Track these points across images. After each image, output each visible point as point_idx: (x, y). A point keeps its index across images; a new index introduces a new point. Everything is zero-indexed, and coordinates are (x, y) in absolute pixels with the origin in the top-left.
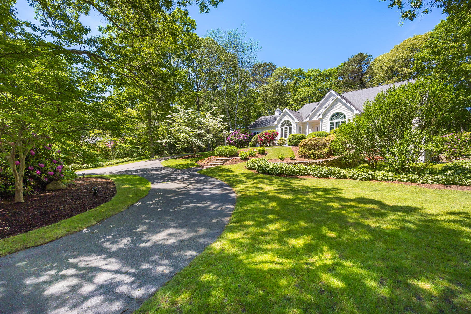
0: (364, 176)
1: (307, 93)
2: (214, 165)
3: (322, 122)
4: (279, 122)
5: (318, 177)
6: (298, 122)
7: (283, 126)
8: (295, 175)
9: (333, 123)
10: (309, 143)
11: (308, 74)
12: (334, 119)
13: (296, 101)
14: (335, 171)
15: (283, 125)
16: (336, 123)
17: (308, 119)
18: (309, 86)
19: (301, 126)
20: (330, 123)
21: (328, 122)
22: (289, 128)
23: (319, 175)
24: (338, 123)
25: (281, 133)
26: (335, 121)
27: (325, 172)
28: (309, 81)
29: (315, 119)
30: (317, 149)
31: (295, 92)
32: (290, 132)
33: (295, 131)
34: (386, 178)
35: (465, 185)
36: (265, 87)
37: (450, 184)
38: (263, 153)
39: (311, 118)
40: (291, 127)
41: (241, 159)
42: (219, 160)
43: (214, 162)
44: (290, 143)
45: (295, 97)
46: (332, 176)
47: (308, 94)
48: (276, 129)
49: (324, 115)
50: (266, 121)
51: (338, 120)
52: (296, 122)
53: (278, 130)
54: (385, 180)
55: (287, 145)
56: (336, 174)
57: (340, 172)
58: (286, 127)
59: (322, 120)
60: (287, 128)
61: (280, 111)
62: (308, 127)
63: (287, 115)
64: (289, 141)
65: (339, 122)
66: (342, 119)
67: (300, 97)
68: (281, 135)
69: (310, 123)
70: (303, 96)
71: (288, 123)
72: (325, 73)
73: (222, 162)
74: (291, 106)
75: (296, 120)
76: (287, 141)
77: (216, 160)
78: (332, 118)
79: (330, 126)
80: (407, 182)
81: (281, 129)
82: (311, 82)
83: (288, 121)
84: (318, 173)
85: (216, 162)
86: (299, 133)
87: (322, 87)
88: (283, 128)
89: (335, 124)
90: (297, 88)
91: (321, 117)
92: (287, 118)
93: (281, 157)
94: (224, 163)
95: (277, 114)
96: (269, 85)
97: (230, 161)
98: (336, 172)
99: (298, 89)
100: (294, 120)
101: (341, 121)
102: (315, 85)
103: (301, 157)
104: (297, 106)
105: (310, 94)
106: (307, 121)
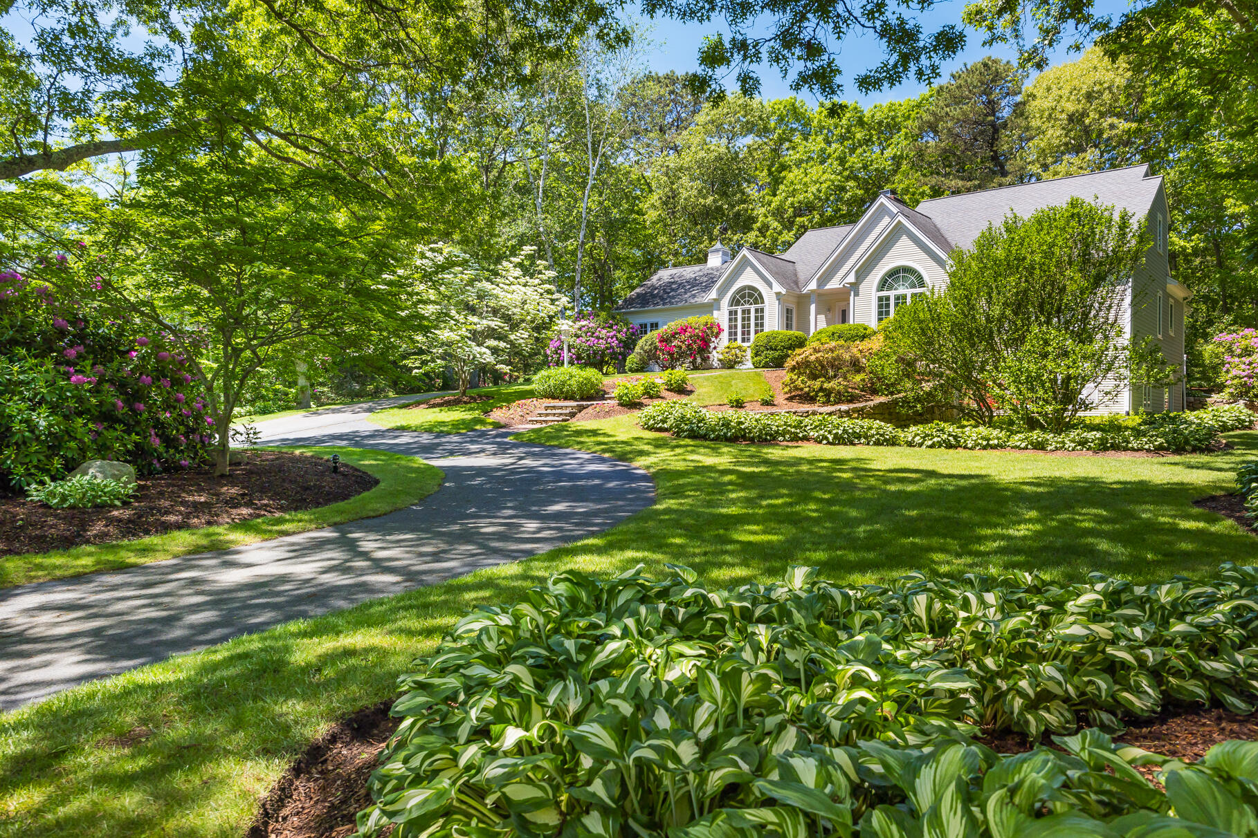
0: (936, 439)
1: (813, 189)
2: (541, 422)
3: (857, 294)
4: (722, 292)
5: (829, 443)
6: (784, 291)
7: (738, 303)
8: (774, 439)
9: (888, 298)
10: (813, 358)
11: (820, 121)
12: (890, 288)
13: (778, 213)
14: (870, 428)
15: (735, 301)
16: (897, 298)
17: (813, 286)
18: (822, 163)
19: (793, 306)
20: (880, 299)
21: (874, 295)
22: (757, 311)
23: (831, 438)
24: (900, 299)
25: (730, 327)
26: (892, 294)
27: (845, 431)
28: (823, 145)
29: (834, 284)
30: (835, 376)
31: (776, 182)
32: (760, 325)
33: (773, 323)
34: (985, 443)
35: (1133, 449)
36: (672, 160)
37: (1106, 449)
38: (681, 389)
39: (823, 280)
40: (762, 310)
41: (621, 405)
42: (554, 407)
43: (540, 415)
44: (758, 358)
45: (776, 201)
46: (863, 440)
47: (819, 191)
48: (715, 312)
49: (862, 273)
50: (681, 285)
51: (901, 291)
52: (778, 294)
53: (721, 317)
54: (984, 448)
55: (749, 365)
56: (873, 436)
57: (881, 432)
58: (747, 306)
59: (855, 287)
60: (749, 311)
61: (725, 254)
62: (813, 307)
63: (749, 269)
64: (756, 355)
65: (904, 297)
66: (913, 286)
67: (790, 200)
68: (730, 334)
69: (820, 295)
70: (801, 197)
71: (750, 295)
72: (878, 117)
73: (566, 415)
74: (759, 230)
75: (777, 287)
76: (749, 354)
77: (547, 408)
78: (883, 285)
79: (880, 306)
80: (1026, 448)
81: (731, 313)
82: (830, 150)
84: (830, 432)
85: (547, 415)
86: (789, 327)
87: (865, 167)
88: (736, 312)
89: (892, 302)
90: (784, 167)
91: (851, 278)
92: (748, 279)
93: (734, 397)
94: (573, 415)
95: (714, 261)
96: (687, 159)
97: (590, 410)
98: (873, 432)
99: (783, 174)
100: (770, 285)
101: (909, 292)
102: (842, 160)
103: (790, 399)
104: (780, 233)
105: (826, 193)
106: (813, 291)
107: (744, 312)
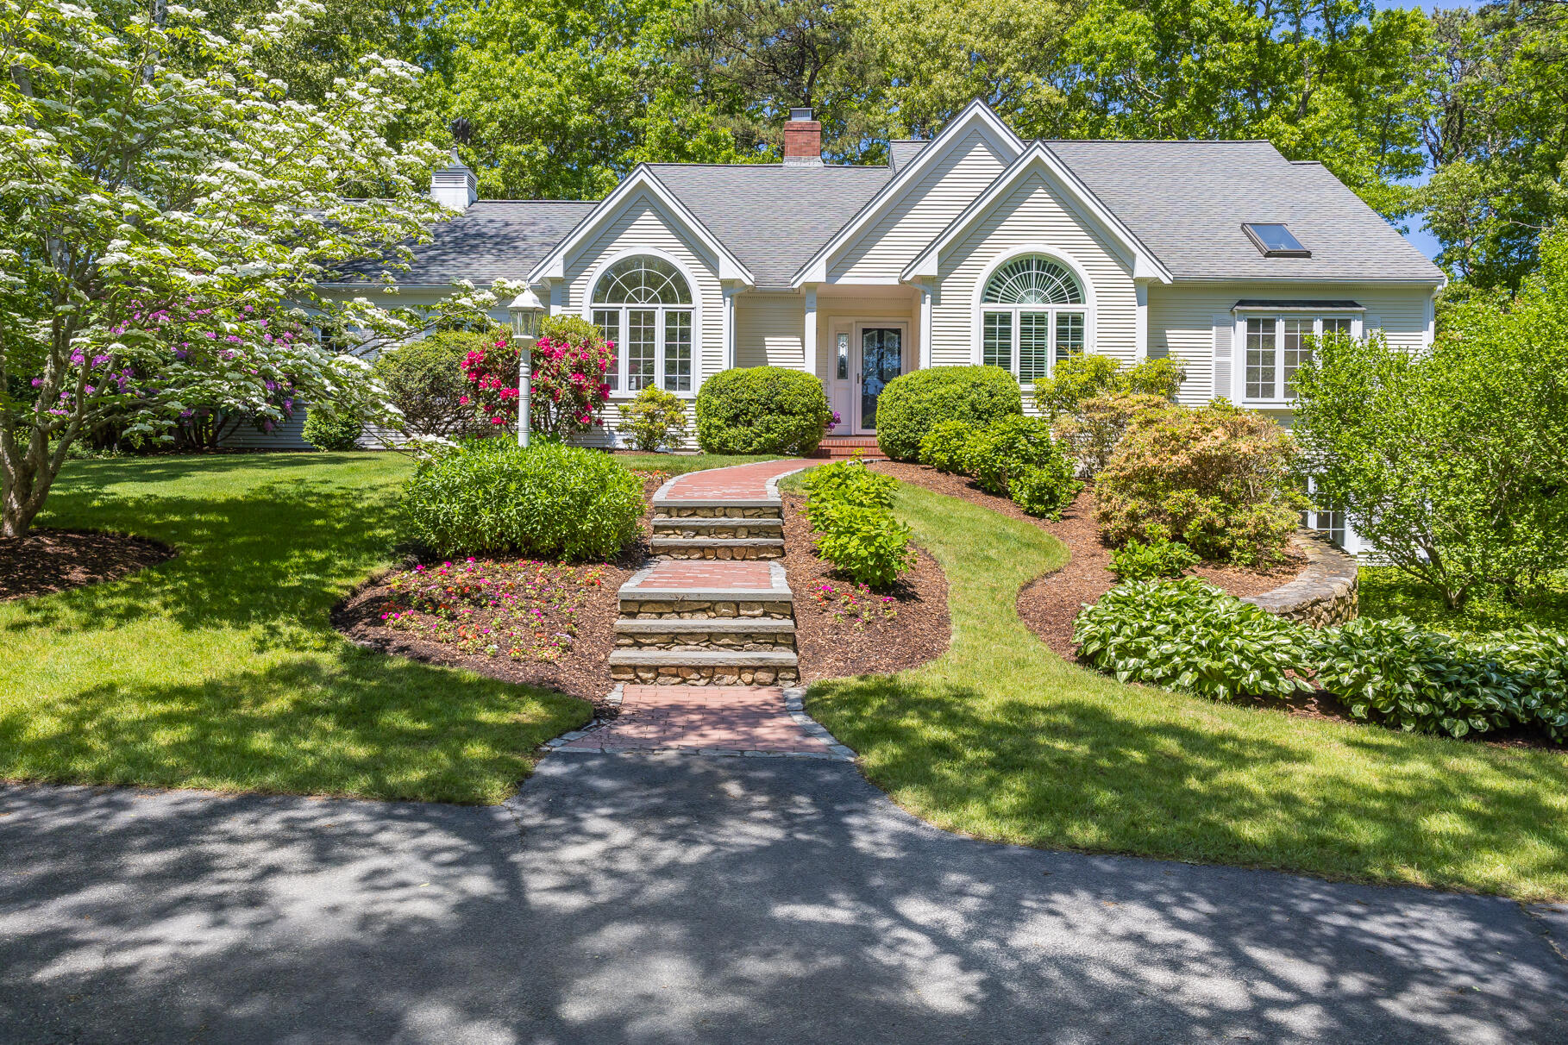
3: (936, 301)
4: (575, 265)
6: (743, 280)
7: (618, 296)
9: (1006, 319)
12: (1011, 296)
15: (608, 289)
16: (1026, 319)
17: (817, 273)
20: (989, 319)
21: (977, 311)
22: (670, 318)
24: (1035, 323)
26: (1016, 310)
29: (865, 275)
32: (678, 351)
33: (715, 349)
39: (839, 265)
40: (686, 318)
48: (557, 312)
49: (955, 254)
51: (1033, 306)
52: (728, 286)
58: (643, 305)
59: (933, 285)
60: (650, 317)
63: (648, 216)
65: (1041, 319)
66: (1059, 298)
69: (828, 297)
71: (652, 280)
75: (729, 269)
78: (996, 287)
79: (989, 333)
81: (599, 316)
83: (669, 269)
88: (615, 314)
89: (1016, 326)
91: (929, 267)
100: (710, 261)
101: (1050, 310)
106: (810, 287)
107: (635, 317)
